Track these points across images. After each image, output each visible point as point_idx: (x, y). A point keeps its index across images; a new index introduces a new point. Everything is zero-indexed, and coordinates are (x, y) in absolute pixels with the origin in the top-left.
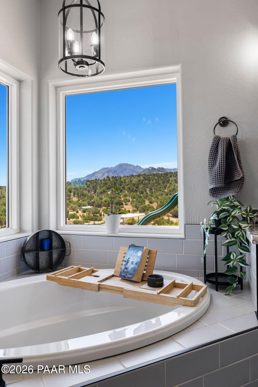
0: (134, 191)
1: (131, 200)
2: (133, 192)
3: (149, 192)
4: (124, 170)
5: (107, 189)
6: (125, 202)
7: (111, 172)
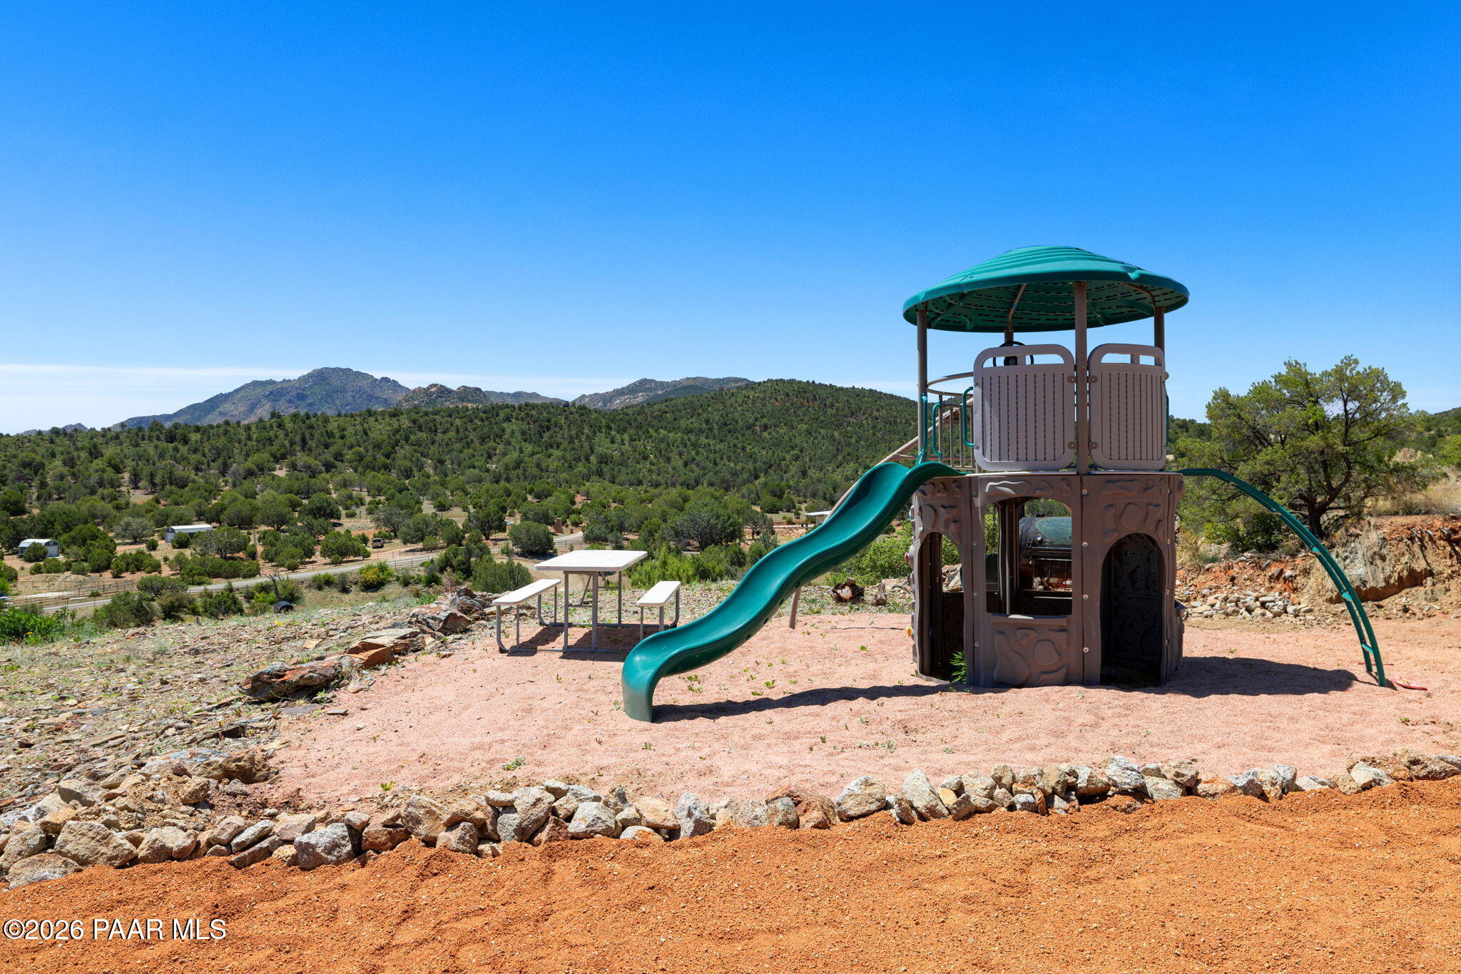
0: (380, 469)
1: (368, 499)
2: (374, 470)
3: (431, 472)
4: (336, 392)
5: (272, 459)
6: (347, 508)
7: (287, 397)
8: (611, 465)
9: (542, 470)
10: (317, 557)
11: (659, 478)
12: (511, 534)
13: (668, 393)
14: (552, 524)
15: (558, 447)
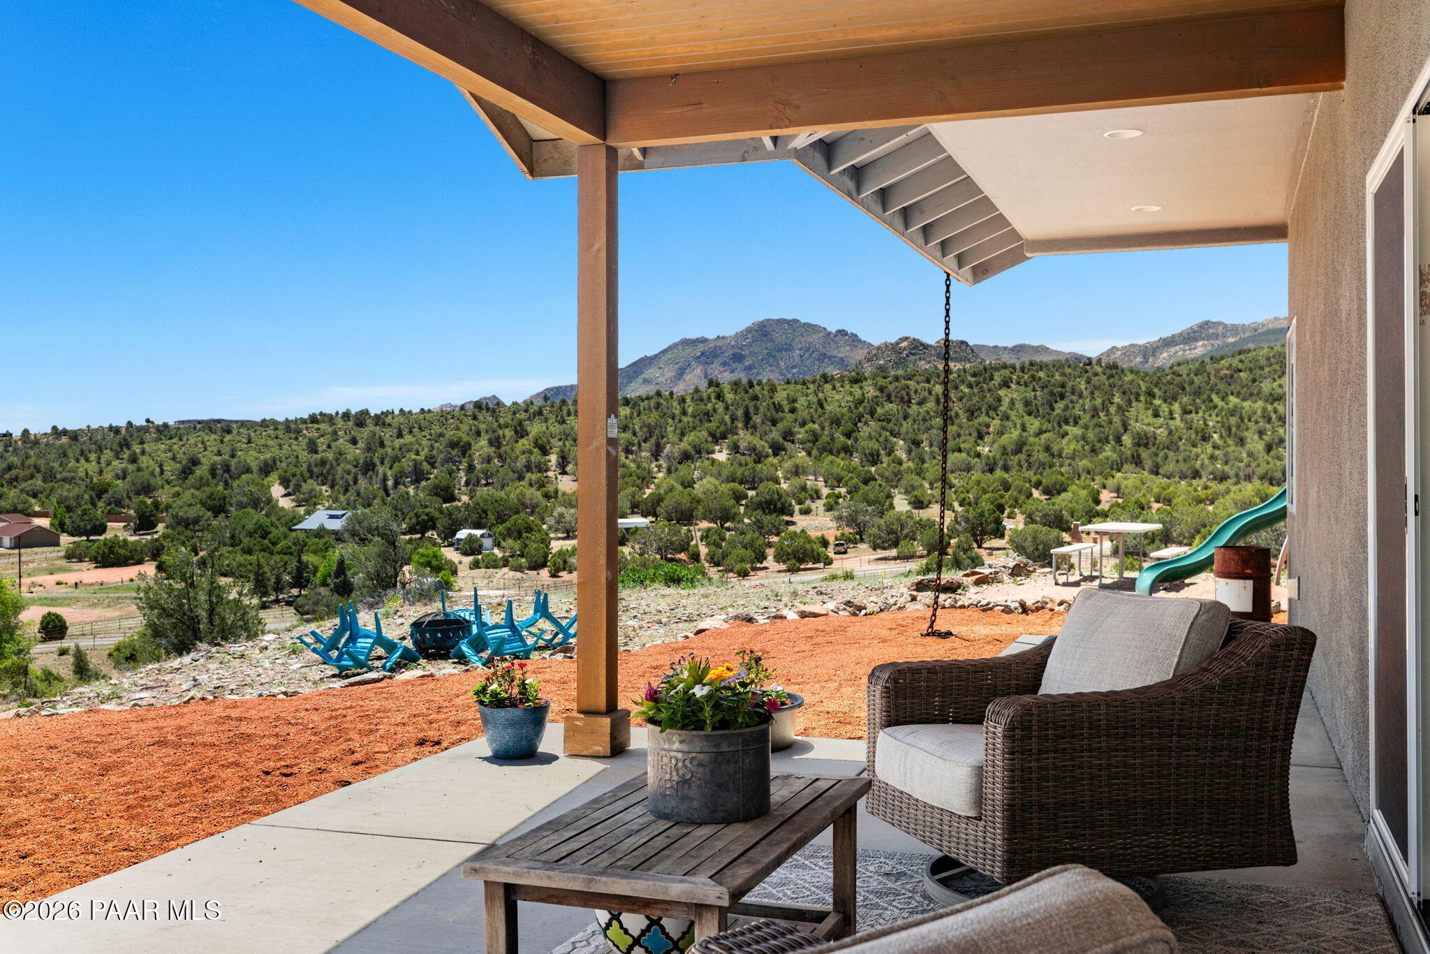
0: (839, 452)
1: (825, 491)
2: (832, 454)
3: (904, 456)
4: (780, 350)
5: (710, 439)
6: (800, 502)
7: (721, 359)
8: (1154, 449)
9: (1053, 455)
10: (770, 562)
11: (1226, 468)
12: (1011, 541)
13: (1245, 340)
14: (1067, 530)
15: (1076, 423)
